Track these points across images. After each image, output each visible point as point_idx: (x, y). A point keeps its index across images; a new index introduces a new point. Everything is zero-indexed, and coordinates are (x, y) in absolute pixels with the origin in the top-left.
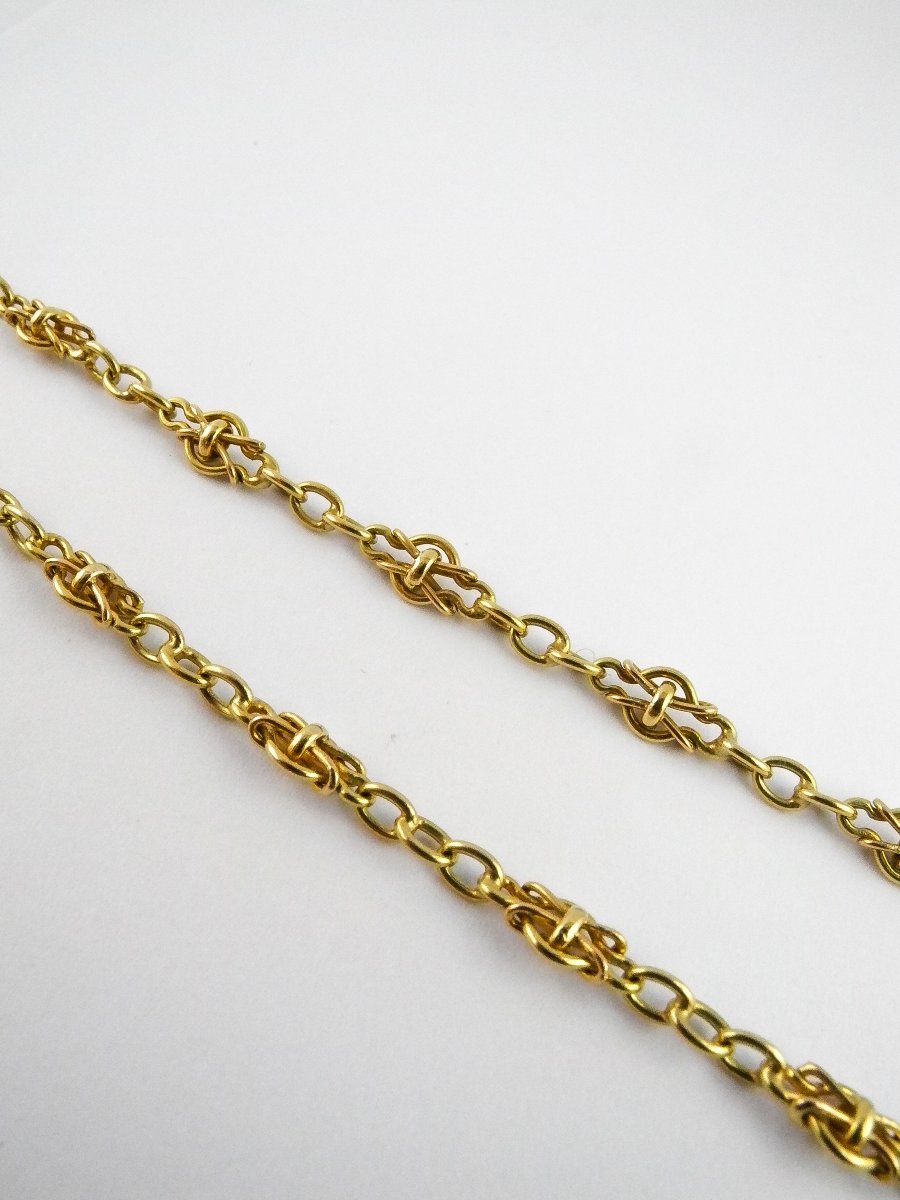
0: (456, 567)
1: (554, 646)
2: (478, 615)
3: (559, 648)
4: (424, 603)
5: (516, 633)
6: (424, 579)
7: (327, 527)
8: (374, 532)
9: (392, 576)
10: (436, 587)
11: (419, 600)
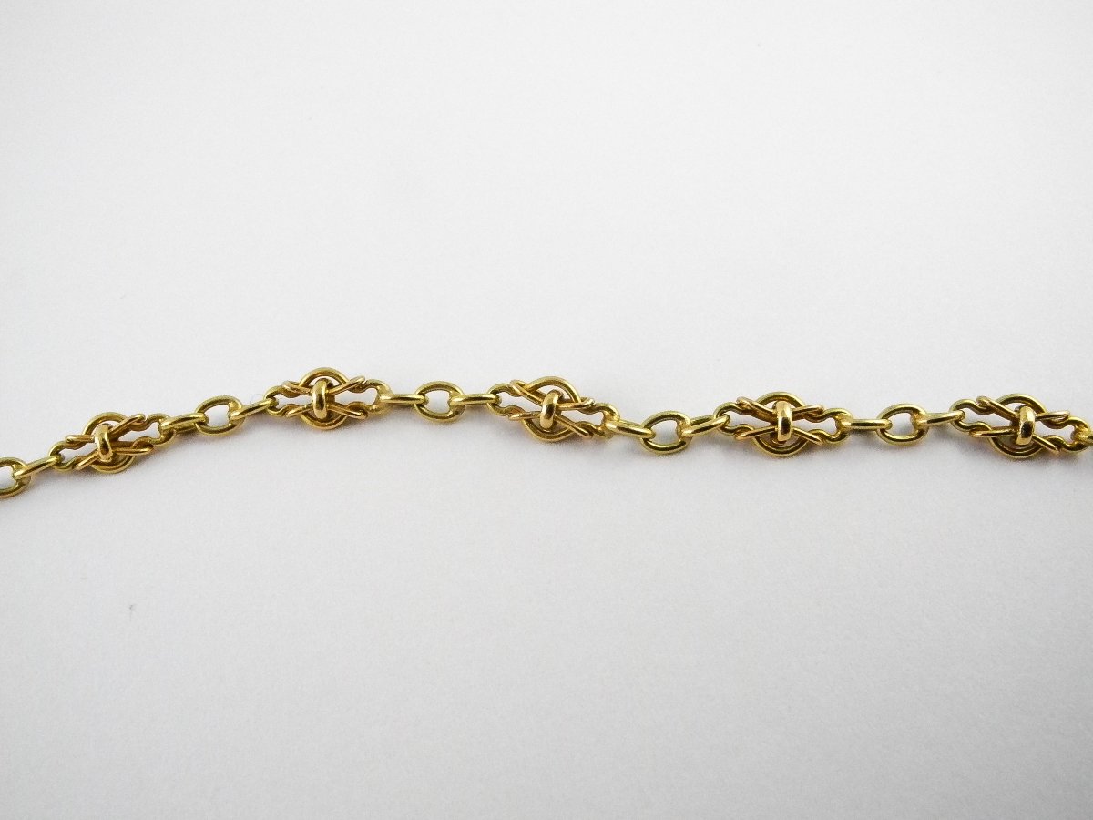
0: (126, 420)
1: (231, 410)
2: (169, 435)
3: (235, 409)
4: (130, 462)
5: (201, 423)
6: (112, 448)
7: (24, 481)
8: (56, 452)
9: (94, 466)
10: (128, 445)
11: (125, 464)
